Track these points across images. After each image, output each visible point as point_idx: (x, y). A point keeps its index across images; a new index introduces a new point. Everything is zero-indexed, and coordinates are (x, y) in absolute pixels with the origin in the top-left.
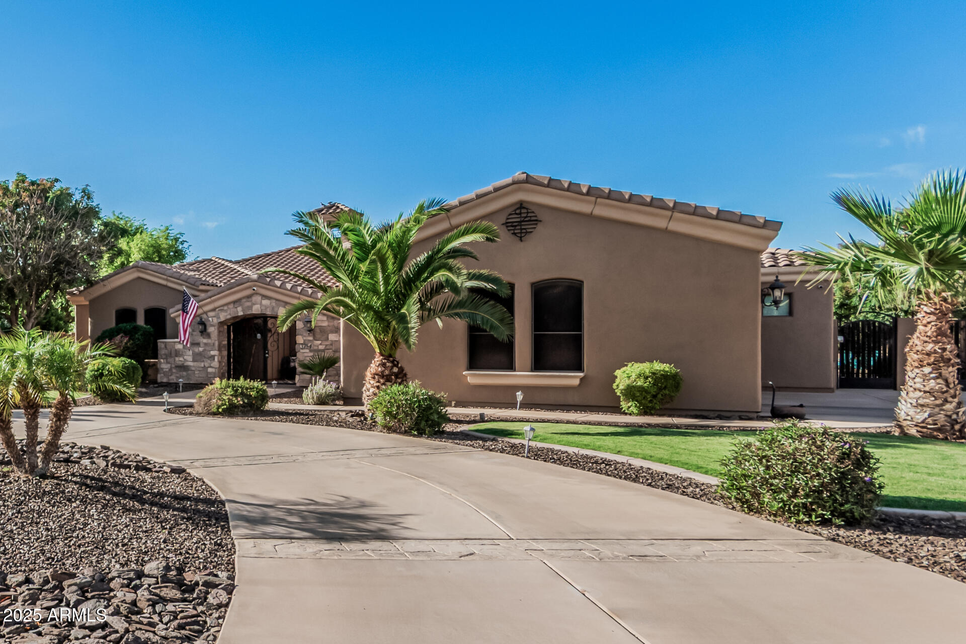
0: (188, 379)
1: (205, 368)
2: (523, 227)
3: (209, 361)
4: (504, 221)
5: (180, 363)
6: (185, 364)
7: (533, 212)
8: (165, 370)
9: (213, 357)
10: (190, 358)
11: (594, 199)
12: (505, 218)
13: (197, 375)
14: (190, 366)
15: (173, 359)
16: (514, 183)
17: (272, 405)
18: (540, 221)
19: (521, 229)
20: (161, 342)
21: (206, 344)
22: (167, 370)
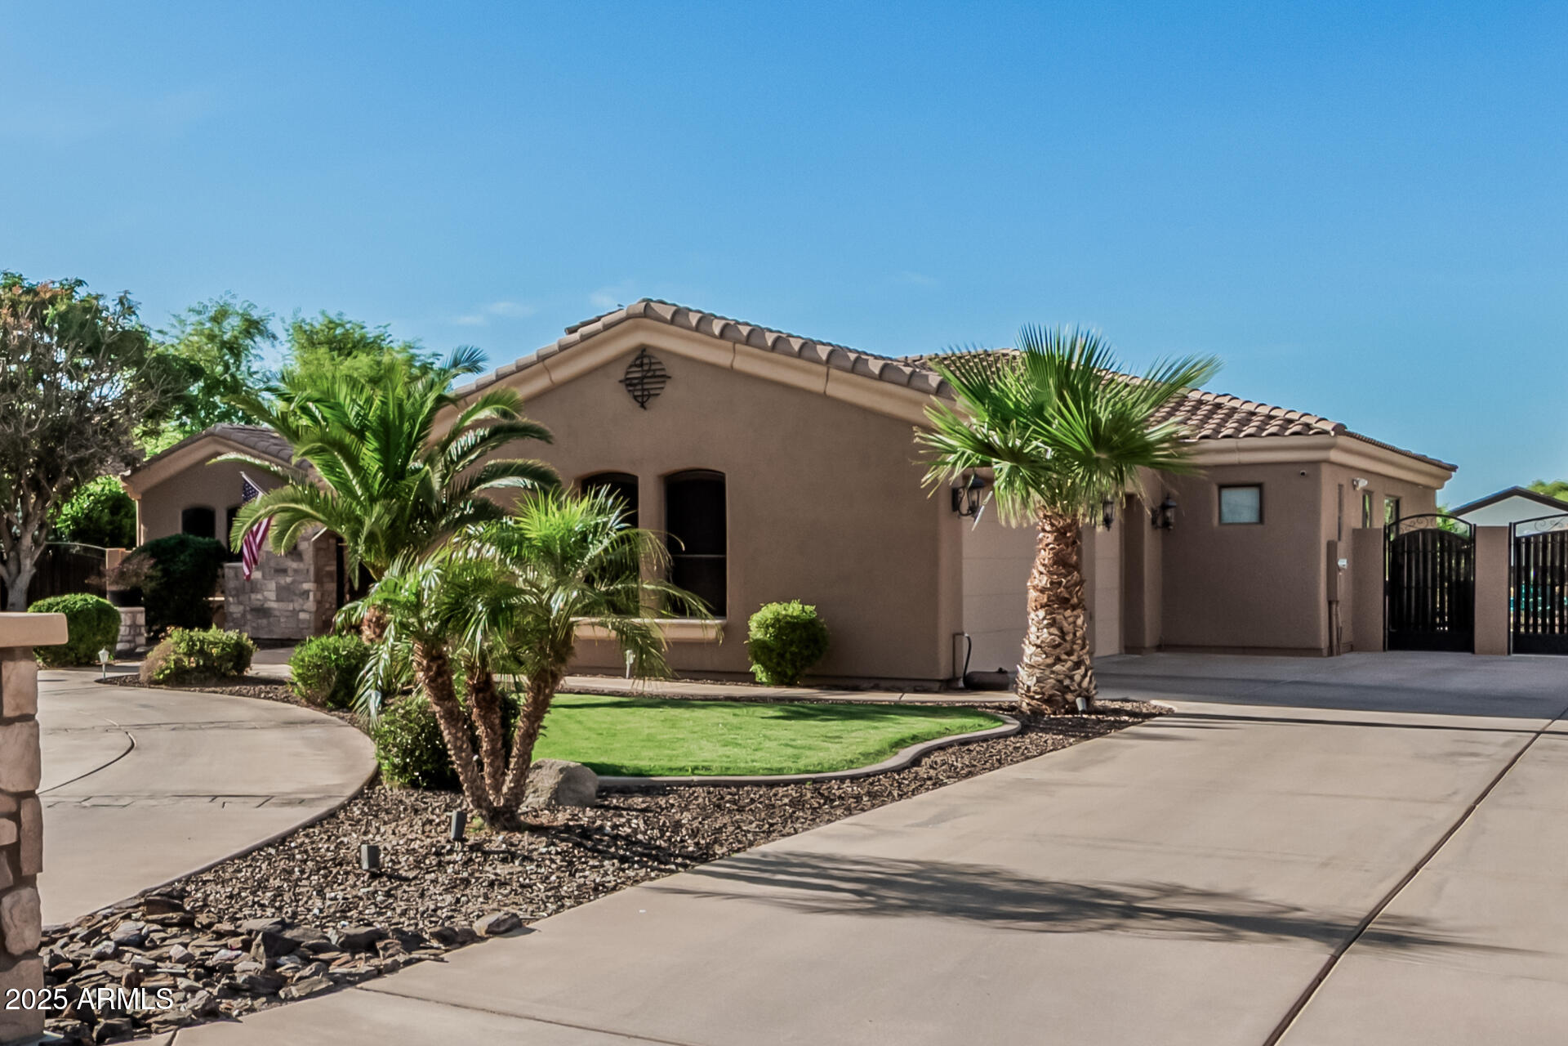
0: (271, 631)
1: (295, 613)
2: (646, 387)
3: (301, 601)
4: (622, 377)
5: (259, 603)
6: (266, 605)
7: (660, 363)
8: (235, 616)
9: (306, 593)
10: (272, 595)
11: (730, 344)
12: (624, 371)
13: (283, 625)
14: (274, 609)
15: (247, 596)
16: (628, 317)
17: (256, 669)
18: (669, 377)
19: (643, 390)
20: (229, 568)
21: (296, 571)
22: (239, 615)
